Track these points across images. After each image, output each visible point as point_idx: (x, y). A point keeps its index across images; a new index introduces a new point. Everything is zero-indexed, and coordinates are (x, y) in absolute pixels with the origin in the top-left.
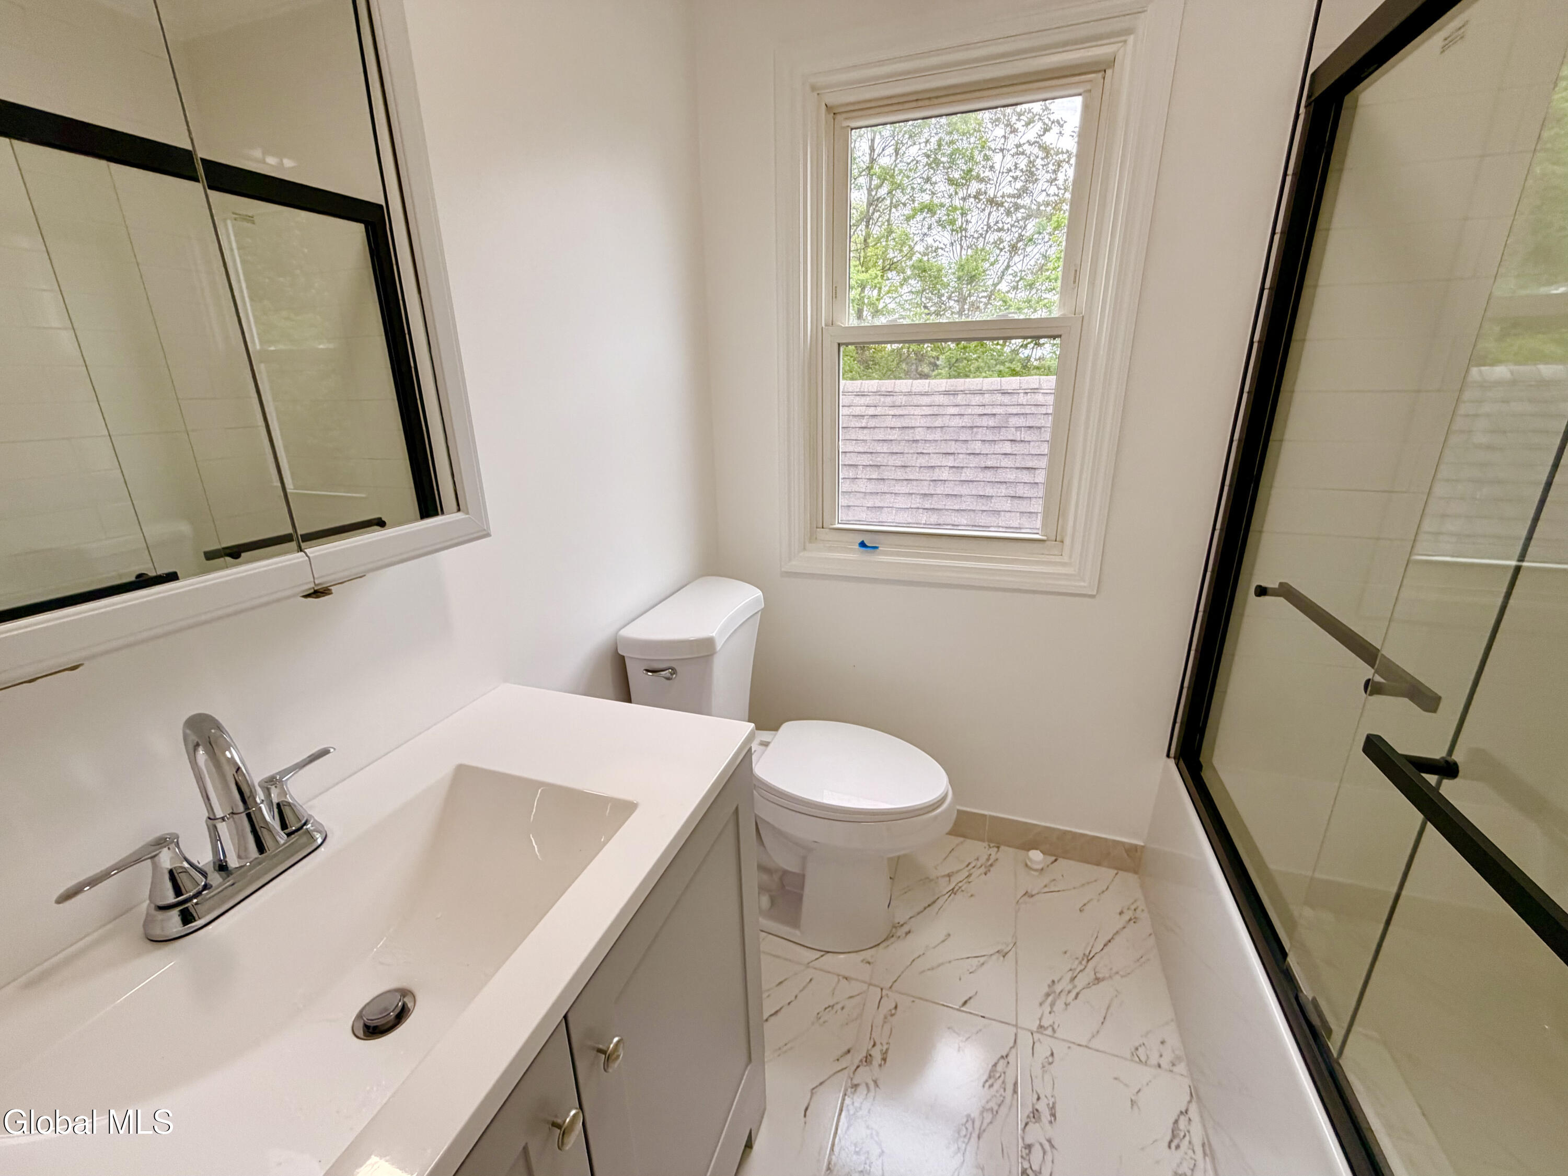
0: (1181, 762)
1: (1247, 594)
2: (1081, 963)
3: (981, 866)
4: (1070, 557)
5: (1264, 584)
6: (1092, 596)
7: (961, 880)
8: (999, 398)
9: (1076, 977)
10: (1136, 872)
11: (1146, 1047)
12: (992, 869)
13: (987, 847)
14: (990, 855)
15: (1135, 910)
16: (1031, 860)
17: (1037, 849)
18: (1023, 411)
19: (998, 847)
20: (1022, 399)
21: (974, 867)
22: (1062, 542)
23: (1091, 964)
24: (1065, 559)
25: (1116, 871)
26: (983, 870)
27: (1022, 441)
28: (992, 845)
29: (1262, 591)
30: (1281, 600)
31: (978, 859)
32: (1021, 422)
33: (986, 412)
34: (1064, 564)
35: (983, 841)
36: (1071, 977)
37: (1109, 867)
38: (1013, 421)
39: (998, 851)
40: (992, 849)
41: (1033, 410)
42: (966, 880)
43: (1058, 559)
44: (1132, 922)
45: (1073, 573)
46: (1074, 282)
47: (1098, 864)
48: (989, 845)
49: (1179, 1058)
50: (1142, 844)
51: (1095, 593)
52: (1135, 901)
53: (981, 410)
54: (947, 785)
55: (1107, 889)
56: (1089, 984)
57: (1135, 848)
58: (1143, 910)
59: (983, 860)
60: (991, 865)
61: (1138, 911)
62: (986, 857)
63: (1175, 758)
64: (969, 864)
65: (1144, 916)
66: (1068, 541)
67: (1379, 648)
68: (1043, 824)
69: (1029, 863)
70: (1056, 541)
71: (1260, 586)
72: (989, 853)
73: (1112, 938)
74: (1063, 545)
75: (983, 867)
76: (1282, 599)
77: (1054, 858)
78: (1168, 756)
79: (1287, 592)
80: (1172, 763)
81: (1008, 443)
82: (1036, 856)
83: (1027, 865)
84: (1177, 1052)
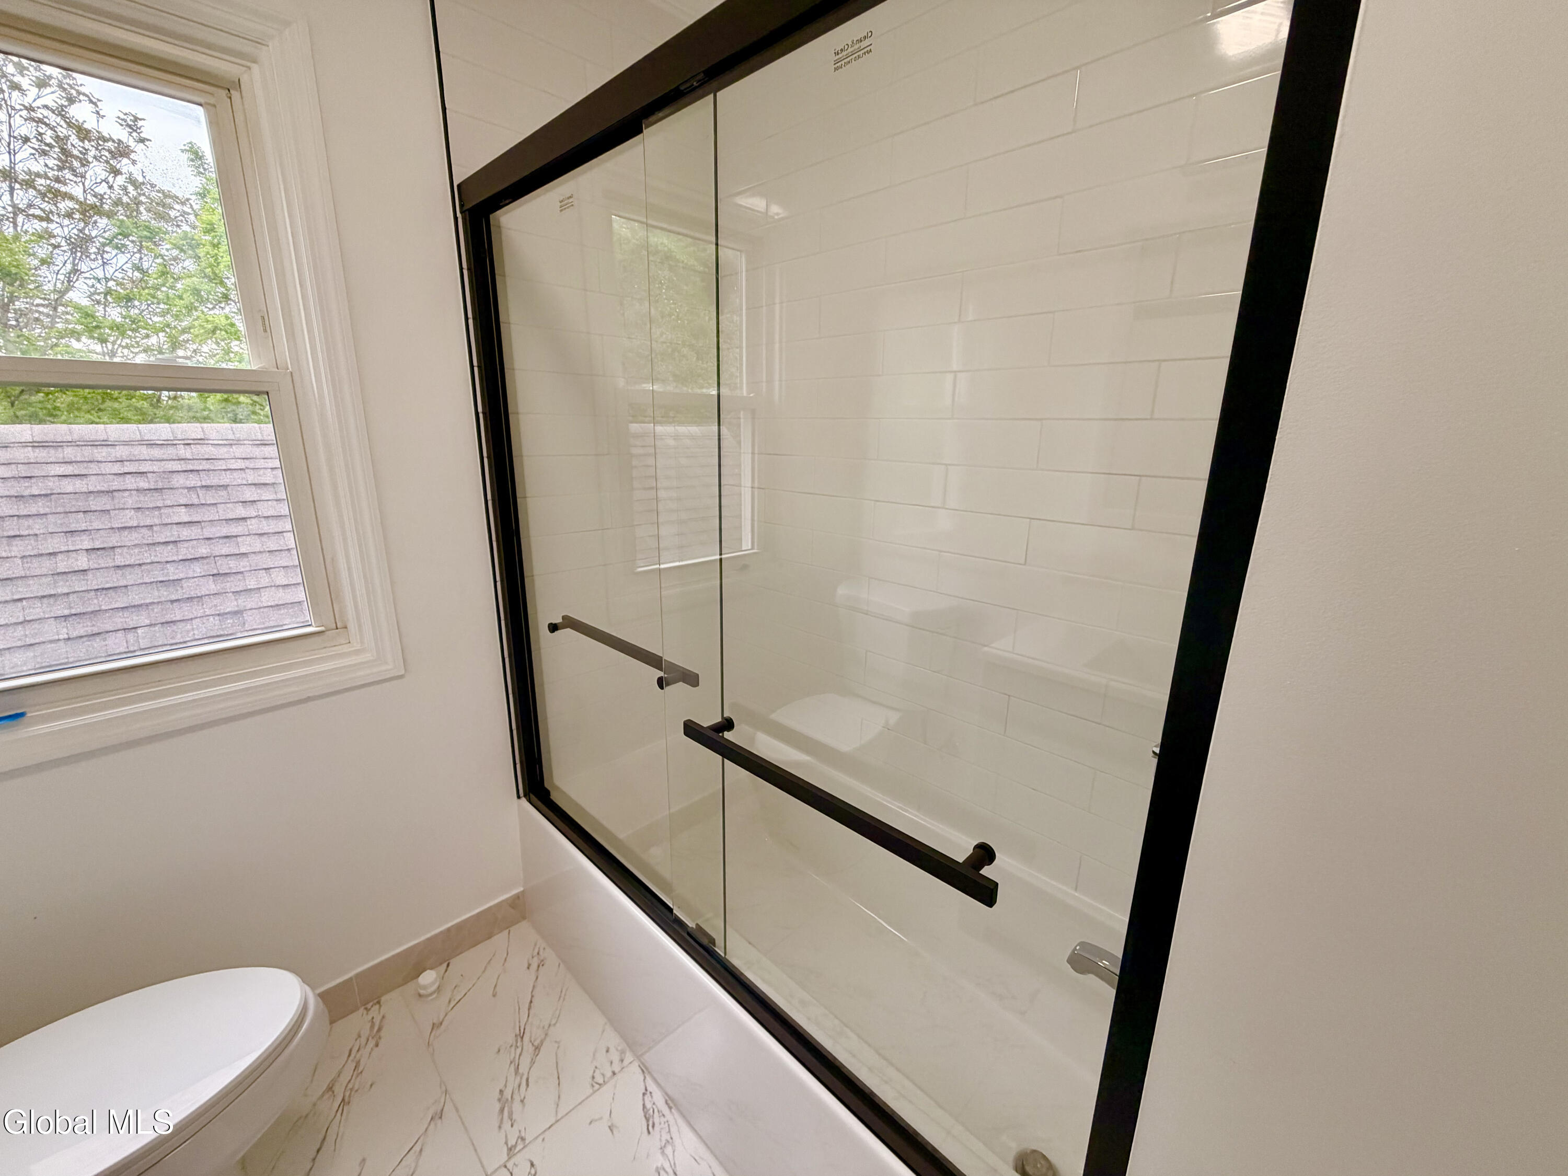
0: (532, 796)
1: (541, 634)
2: (517, 1047)
3: (368, 1040)
4: (362, 642)
5: (554, 622)
6: (401, 677)
7: (349, 1078)
8: (144, 452)
9: (518, 1065)
10: (524, 918)
11: (599, 1069)
12: (382, 1034)
13: (365, 1012)
14: (373, 1018)
15: (538, 954)
16: (425, 987)
17: (424, 970)
18: (190, 467)
19: (379, 1002)
20: (183, 452)
21: (358, 1050)
22: (346, 627)
23: (526, 1038)
24: (356, 646)
25: (508, 930)
26: (372, 1043)
27: (202, 504)
28: (369, 1006)
29: (553, 628)
30: (569, 631)
31: (359, 1036)
32: (193, 481)
33: (126, 470)
34: (357, 652)
35: (356, 1009)
36: (515, 1069)
37: (501, 931)
38: (179, 481)
39: (380, 1006)
40: (373, 1009)
41: (205, 465)
42: (355, 1073)
43: (346, 649)
44: (541, 966)
45: (371, 658)
46: (265, 331)
47: (490, 937)
48: (366, 1009)
49: (623, 1052)
50: (522, 889)
51: (403, 672)
52: (535, 945)
53: (117, 468)
54: (301, 986)
55: (507, 954)
56: (532, 1059)
57: (517, 897)
58: (544, 949)
59: (366, 1032)
60: (379, 1030)
61: (541, 953)
62: (369, 1025)
63: (525, 796)
64: (351, 1051)
65: (550, 956)
66: (352, 626)
67: (661, 655)
68: (423, 938)
69: (422, 992)
70: (337, 629)
71: (551, 624)
72: (370, 1018)
73: (532, 996)
74: (348, 631)
75: (370, 1039)
76: (569, 629)
77: (445, 965)
78: (519, 797)
79: (570, 623)
80: (524, 802)
81: (183, 509)
82: (428, 978)
83: (420, 995)
84: (619, 1048)
